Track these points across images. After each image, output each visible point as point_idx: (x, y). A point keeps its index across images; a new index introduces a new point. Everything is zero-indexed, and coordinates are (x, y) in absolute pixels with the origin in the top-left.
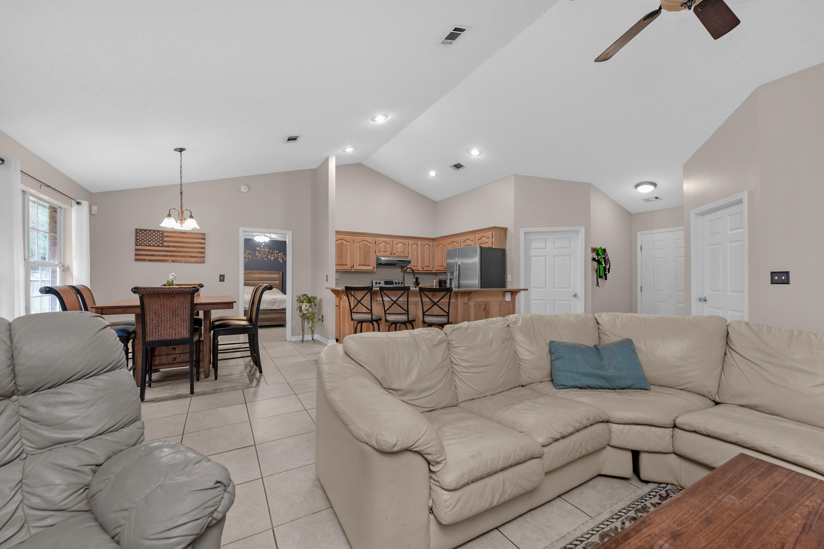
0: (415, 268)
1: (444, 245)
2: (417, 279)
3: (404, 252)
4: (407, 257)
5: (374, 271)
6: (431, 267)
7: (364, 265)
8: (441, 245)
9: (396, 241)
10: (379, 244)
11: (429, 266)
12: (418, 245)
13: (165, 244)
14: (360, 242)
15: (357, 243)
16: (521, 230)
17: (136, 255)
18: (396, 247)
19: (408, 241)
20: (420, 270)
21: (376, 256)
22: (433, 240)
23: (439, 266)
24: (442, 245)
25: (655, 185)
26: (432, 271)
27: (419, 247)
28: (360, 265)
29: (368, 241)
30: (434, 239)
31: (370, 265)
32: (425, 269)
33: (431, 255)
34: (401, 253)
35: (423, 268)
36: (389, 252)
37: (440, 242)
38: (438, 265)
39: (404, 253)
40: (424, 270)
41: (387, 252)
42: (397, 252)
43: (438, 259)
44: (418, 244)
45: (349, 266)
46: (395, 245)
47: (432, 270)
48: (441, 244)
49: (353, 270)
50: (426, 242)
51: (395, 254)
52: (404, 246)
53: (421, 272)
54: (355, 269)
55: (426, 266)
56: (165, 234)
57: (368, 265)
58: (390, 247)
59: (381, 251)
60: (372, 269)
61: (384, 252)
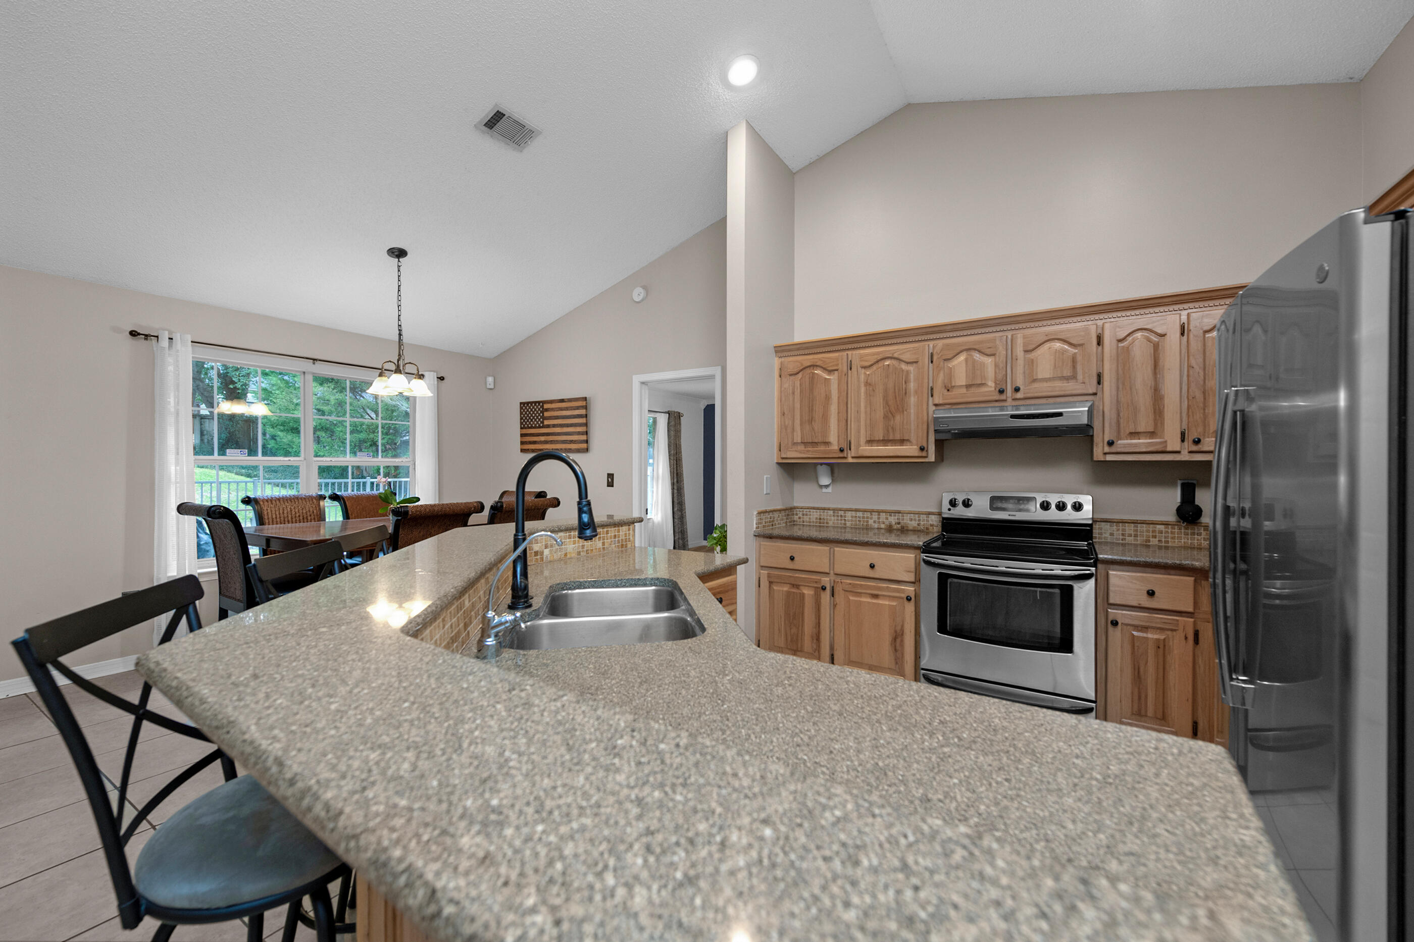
0: (1140, 440)
2: (1188, 491)
3: (1072, 377)
7: (885, 442)
9: (1029, 334)
10: (949, 360)
12: (1161, 336)
13: (546, 422)
14: (872, 365)
15: (863, 370)
17: (522, 443)
18: (1028, 359)
19: (1094, 324)
20: (1169, 453)
21: (936, 406)
27: (1171, 341)
28: (870, 442)
29: (902, 357)
31: (908, 440)
32: (1204, 445)
34: (1055, 383)
35: (1196, 442)
36: (991, 384)
39: (1071, 382)
40: (1199, 447)
41: (981, 385)
42: (1034, 380)
44: (1161, 331)
46: (1022, 354)
49: (850, 460)
51: (1018, 389)
52: (1072, 351)
53: (1180, 458)
54: (854, 454)
56: (546, 406)
57: (902, 442)
58: (996, 366)
59: (953, 387)
60: (916, 454)
61: (968, 386)
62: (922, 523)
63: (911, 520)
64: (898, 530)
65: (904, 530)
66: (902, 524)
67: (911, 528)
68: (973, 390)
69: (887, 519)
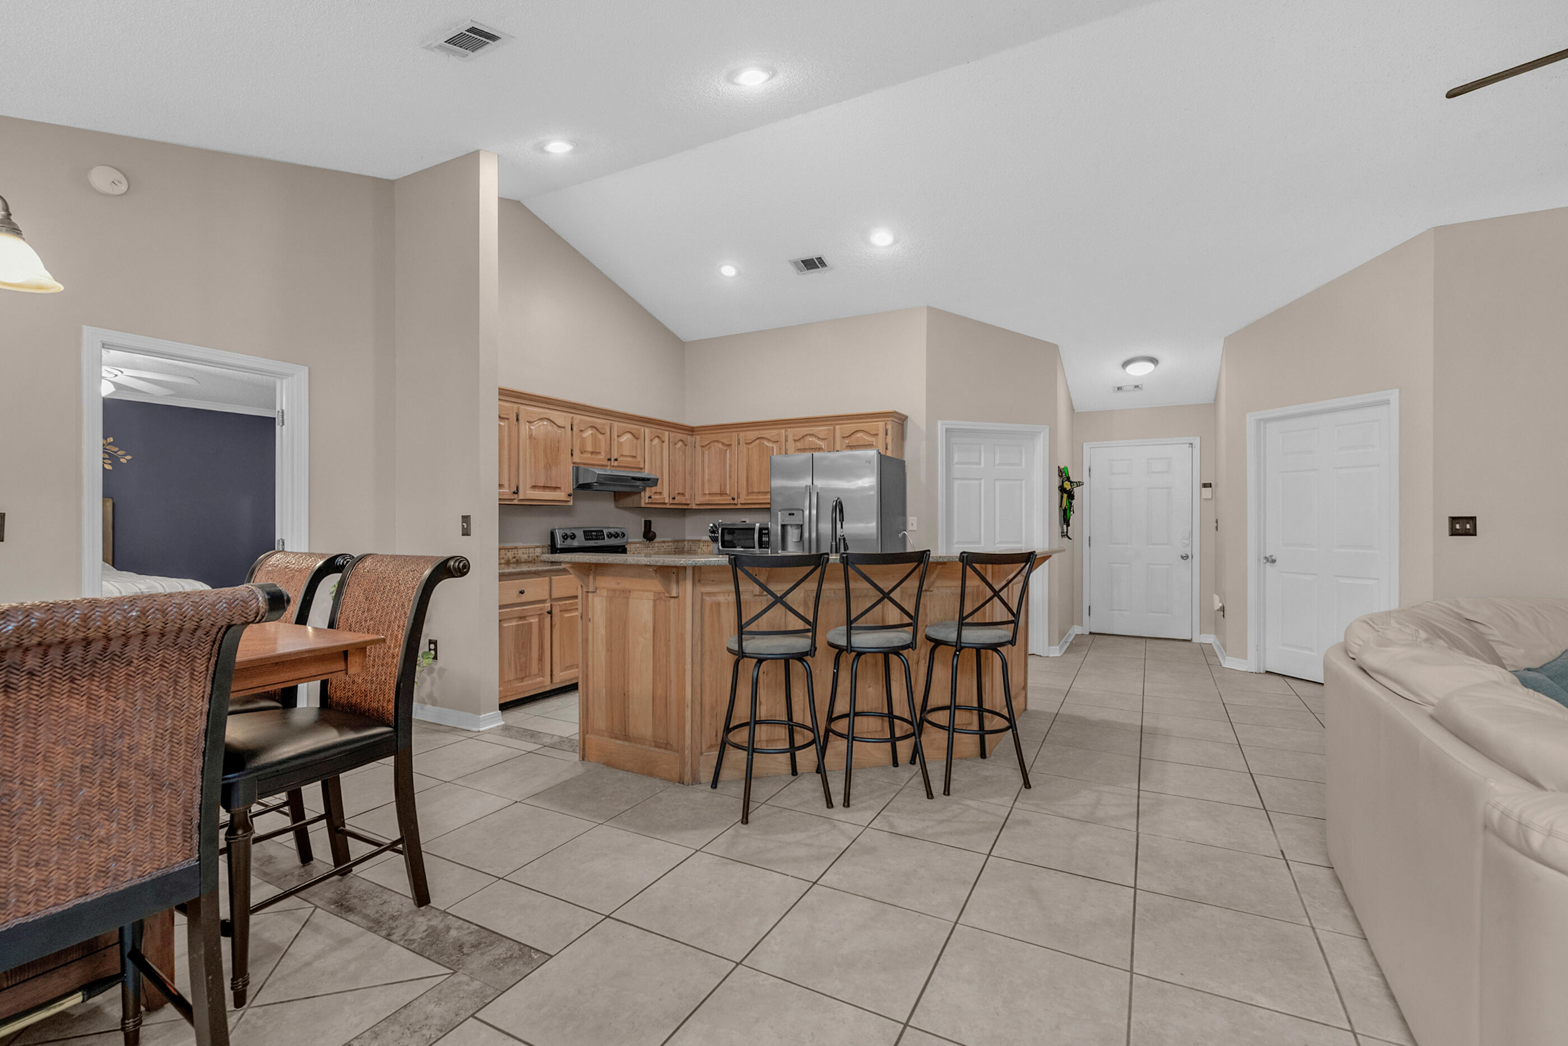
0: (658, 497)
1: (730, 445)
2: (648, 524)
3: (635, 457)
4: (641, 469)
5: (568, 504)
6: (687, 496)
7: (545, 488)
8: (720, 445)
9: (617, 426)
10: (581, 431)
11: (683, 494)
12: (663, 442)
14: (537, 422)
15: (528, 425)
16: (939, 423)
18: (618, 442)
19: (642, 429)
20: (665, 504)
21: (573, 463)
22: (691, 430)
23: (710, 494)
24: (723, 444)
25: (1154, 361)
26: (688, 505)
27: (666, 445)
28: (534, 487)
29: (556, 421)
30: (693, 428)
31: (559, 488)
32: (677, 500)
33: (688, 467)
34: (629, 459)
35: (674, 498)
36: (603, 454)
37: (713, 437)
38: (707, 492)
39: (635, 460)
40: (675, 501)
41: (599, 453)
42: (622, 455)
43: (707, 477)
44: (663, 439)
45: (507, 491)
46: (616, 437)
47: (688, 502)
48: (718, 441)
49: (516, 502)
50: (680, 436)
51: (616, 460)
52: (635, 441)
53: (668, 506)
54: (521, 496)
55: (679, 493)
57: (555, 489)
58: (606, 442)
59: (585, 451)
60: (565, 499)
61: (592, 453)
62: (531, 555)
63: (523, 553)
64: (514, 563)
65: (518, 562)
66: (517, 558)
67: (523, 560)
68: (594, 456)
69: (506, 554)
